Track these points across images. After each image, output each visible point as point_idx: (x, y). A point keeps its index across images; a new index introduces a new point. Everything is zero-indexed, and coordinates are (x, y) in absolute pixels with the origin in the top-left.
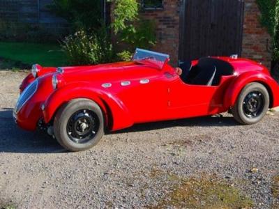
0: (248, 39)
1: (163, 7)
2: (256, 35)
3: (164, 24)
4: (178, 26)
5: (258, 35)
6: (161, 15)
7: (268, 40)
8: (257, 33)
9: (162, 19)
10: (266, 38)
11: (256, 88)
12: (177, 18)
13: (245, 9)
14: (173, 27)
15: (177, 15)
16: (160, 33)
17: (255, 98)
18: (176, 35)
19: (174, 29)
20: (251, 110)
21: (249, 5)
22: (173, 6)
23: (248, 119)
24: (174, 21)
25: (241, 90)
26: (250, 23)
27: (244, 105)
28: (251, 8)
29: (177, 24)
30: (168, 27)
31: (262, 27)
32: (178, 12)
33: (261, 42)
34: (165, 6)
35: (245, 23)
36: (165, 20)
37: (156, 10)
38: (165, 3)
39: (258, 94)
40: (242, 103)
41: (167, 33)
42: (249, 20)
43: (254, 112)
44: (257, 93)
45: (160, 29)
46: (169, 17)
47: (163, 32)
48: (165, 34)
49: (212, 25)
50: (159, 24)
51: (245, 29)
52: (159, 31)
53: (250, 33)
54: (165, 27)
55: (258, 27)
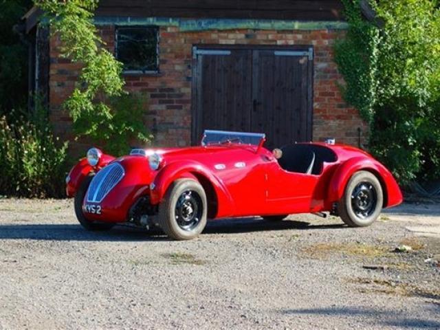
0: (324, 129)
1: (157, 69)
2: (338, 121)
3: (161, 102)
4: (189, 106)
5: (342, 122)
6: (154, 84)
7: (359, 130)
8: (339, 117)
9: (158, 92)
10: (356, 127)
11: (365, 178)
12: (187, 90)
13: (316, 74)
14: (180, 108)
15: (186, 86)
16: (155, 120)
17: (364, 191)
18: (185, 123)
19: (182, 111)
20: (362, 208)
21: (321, 65)
22: (178, 68)
23: (360, 219)
24: (181, 95)
25: (348, 181)
26: (326, 98)
27: (352, 199)
28: (326, 71)
29: (186, 102)
30: (168, 108)
31: (347, 106)
32: (189, 79)
33: (347, 134)
34: (163, 68)
35: (318, 100)
36: (164, 95)
37: (145, 76)
38: (163, 62)
39: (368, 186)
40: (350, 197)
41: (168, 119)
42: (322, 94)
43: (365, 211)
44: (367, 184)
45: (154, 113)
46: (172, 90)
47: (158, 118)
48: (162, 122)
49: (255, 104)
50: (152, 103)
51: (318, 111)
52: (152, 116)
53: (327, 118)
54: (163, 107)
55: (340, 106)
